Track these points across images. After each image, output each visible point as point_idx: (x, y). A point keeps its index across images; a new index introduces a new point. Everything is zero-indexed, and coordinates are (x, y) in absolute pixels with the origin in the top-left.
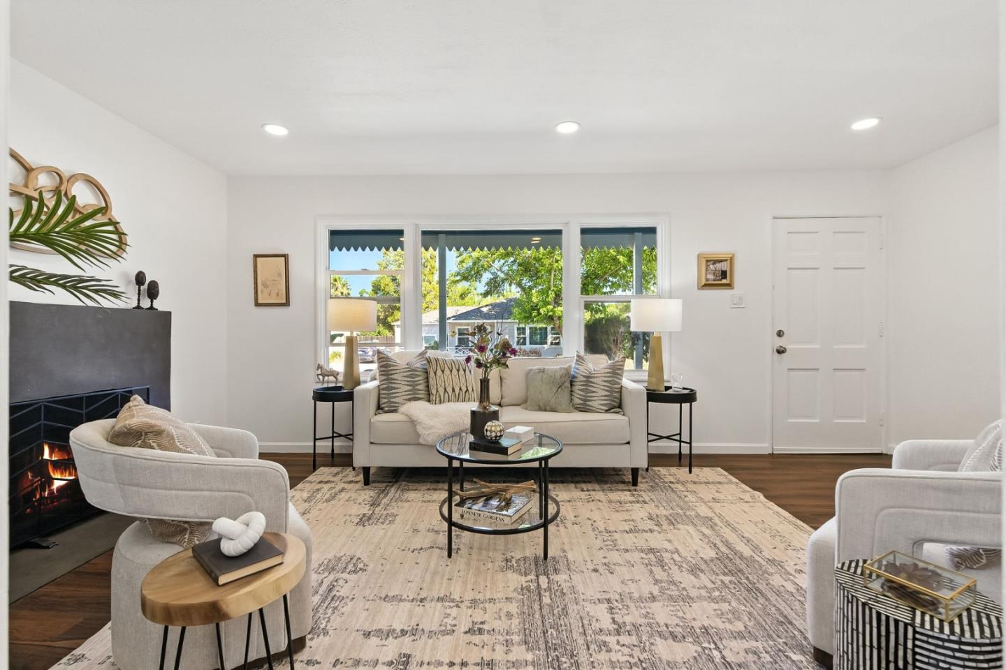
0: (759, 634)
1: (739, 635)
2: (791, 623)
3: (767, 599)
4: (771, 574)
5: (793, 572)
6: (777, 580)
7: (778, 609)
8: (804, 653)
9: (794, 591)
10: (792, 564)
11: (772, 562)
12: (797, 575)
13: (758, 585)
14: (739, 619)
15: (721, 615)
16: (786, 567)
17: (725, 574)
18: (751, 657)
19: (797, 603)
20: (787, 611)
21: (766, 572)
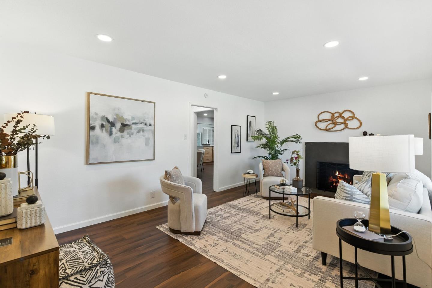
0: (216, 222)
1: (220, 220)
2: (212, 226)
3: (220, 229)
4: (224, 236)
5: (220, 240)
6: (221, 235)
7: (216, 227)
8: (208, 222)
9: (216, 234)
10: (221, 242)
11: (227, 241)
12: (218, 239)
13: (224, 232)
14: (222, 223)
15: (225, 222)
16: (222, 241)
17: (233, 231)
18: (215, 218)
19: (214, 231)
20: (214, 228)
21: (226, 237)
